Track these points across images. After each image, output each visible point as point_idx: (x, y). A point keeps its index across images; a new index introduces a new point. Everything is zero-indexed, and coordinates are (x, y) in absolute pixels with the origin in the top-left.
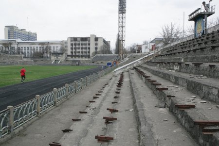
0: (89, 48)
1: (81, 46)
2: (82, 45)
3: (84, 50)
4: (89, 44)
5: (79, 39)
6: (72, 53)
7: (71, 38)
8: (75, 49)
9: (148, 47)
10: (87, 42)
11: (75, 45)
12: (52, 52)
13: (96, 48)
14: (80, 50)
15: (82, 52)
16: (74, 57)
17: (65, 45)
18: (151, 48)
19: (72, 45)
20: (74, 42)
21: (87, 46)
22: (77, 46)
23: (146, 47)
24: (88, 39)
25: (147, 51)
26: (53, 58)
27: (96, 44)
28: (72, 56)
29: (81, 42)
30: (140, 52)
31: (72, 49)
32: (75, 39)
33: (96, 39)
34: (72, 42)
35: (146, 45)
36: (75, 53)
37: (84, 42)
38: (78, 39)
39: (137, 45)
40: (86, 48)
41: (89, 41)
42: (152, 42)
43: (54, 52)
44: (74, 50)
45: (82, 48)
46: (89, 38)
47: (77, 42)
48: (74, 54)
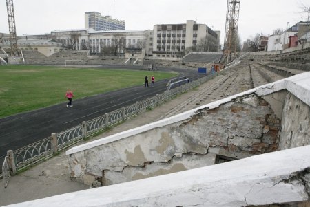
0: (184, 42)
1: (172, 38)
2: (174, 36)
3: (176, 44)
4: (184, 36)
5: (170, 28)
6: (159, 48)
7: (158, 25)
8: (164, 42)
9: (282, 40)
10: (182, 32)
11: (164, 36)
12: (127, 46)
13: (195, 42)
14: (171, 44)
15: (173, 48)
16: (161, 55)
17: (150, 36)
18: (287, 42)
19: (159, 36)
20: (162, 33)
21: (182, 38)
22: (167, 38)
23: (277, 41)
24: (183, 27)
25: (279, 47)
26: (128, 56)
27: (195, 36)
28: (158, 53)
29: (172, 32)
30: (263, 50)
31: (159, 42)
32: (164, 28)
33: (196, 27)
34: (160, 32)
35: (277, 37)
36: (164, 48)
37: (177, 32)
38: (168, 27)
39: (261, 37)
40: (179, 42)
41: (185, 30)
42: (290, 30)
43: (130, 46)
44: (162, 44)
45: (174, 42)
46: (185, 25)
47: (167, 33)
48: (161, 50)
